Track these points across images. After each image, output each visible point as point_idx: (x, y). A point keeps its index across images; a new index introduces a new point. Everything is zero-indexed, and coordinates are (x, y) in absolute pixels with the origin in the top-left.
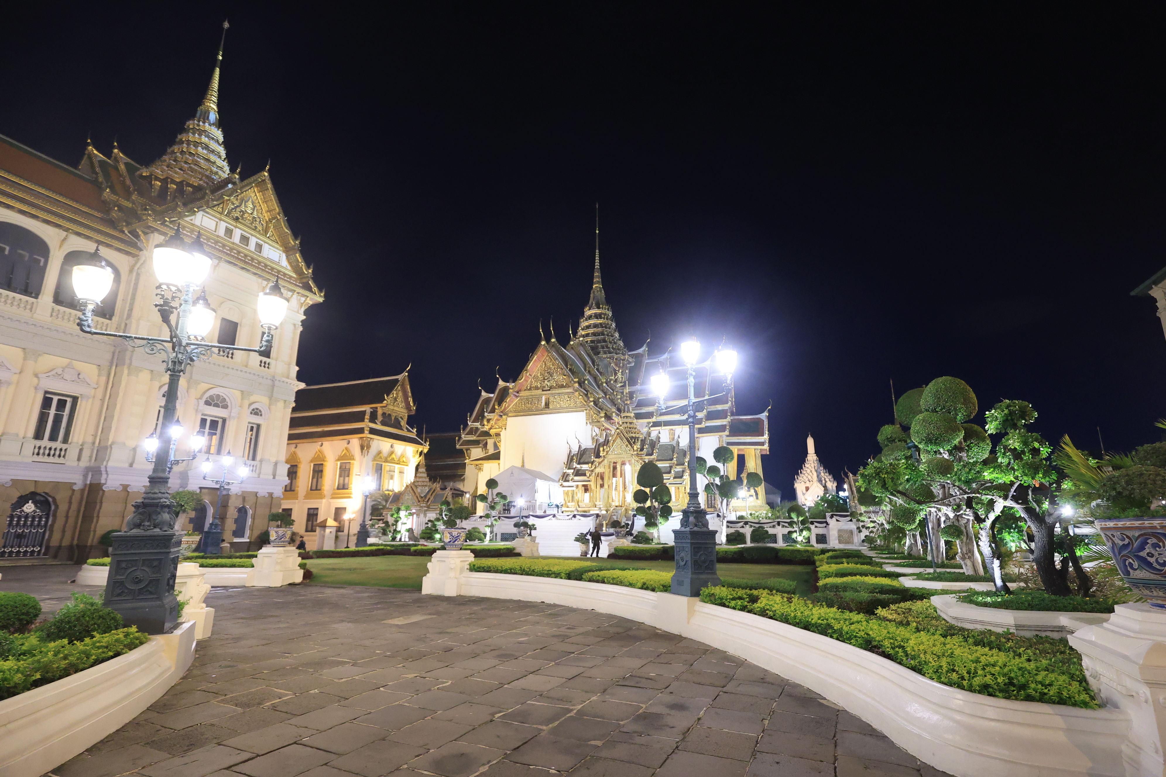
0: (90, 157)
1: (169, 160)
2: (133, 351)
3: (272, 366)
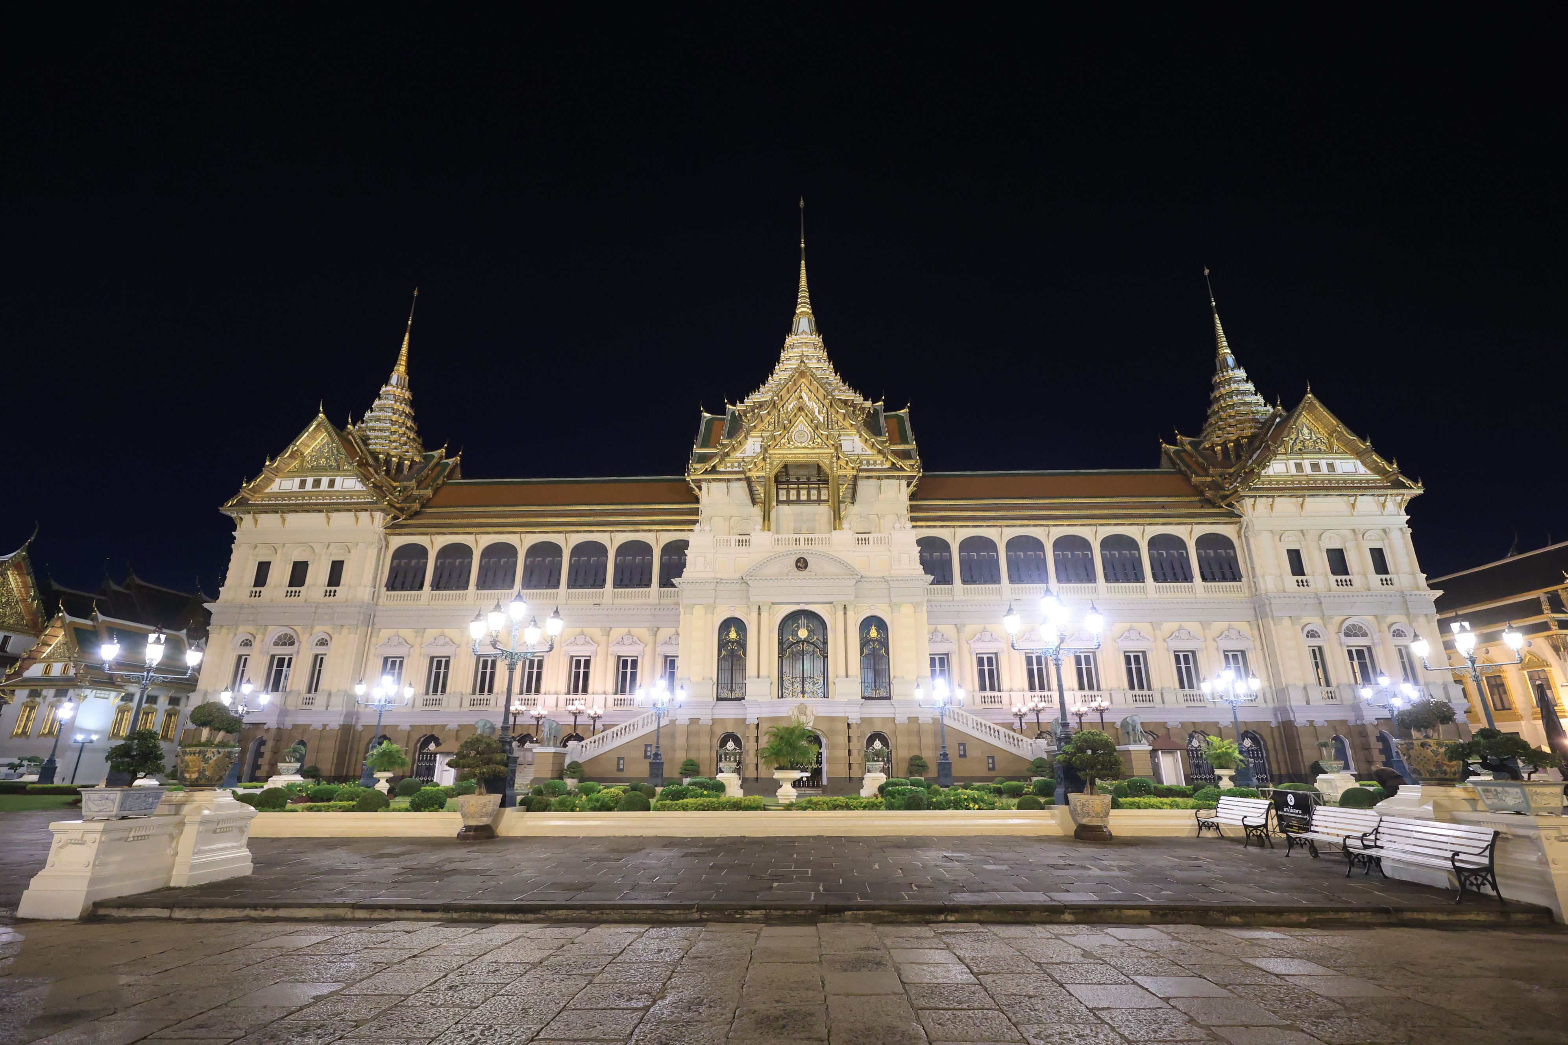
0: (1166, 452)
1: (1216, 423)
2: (1270, 604)
3: (1395, 581)
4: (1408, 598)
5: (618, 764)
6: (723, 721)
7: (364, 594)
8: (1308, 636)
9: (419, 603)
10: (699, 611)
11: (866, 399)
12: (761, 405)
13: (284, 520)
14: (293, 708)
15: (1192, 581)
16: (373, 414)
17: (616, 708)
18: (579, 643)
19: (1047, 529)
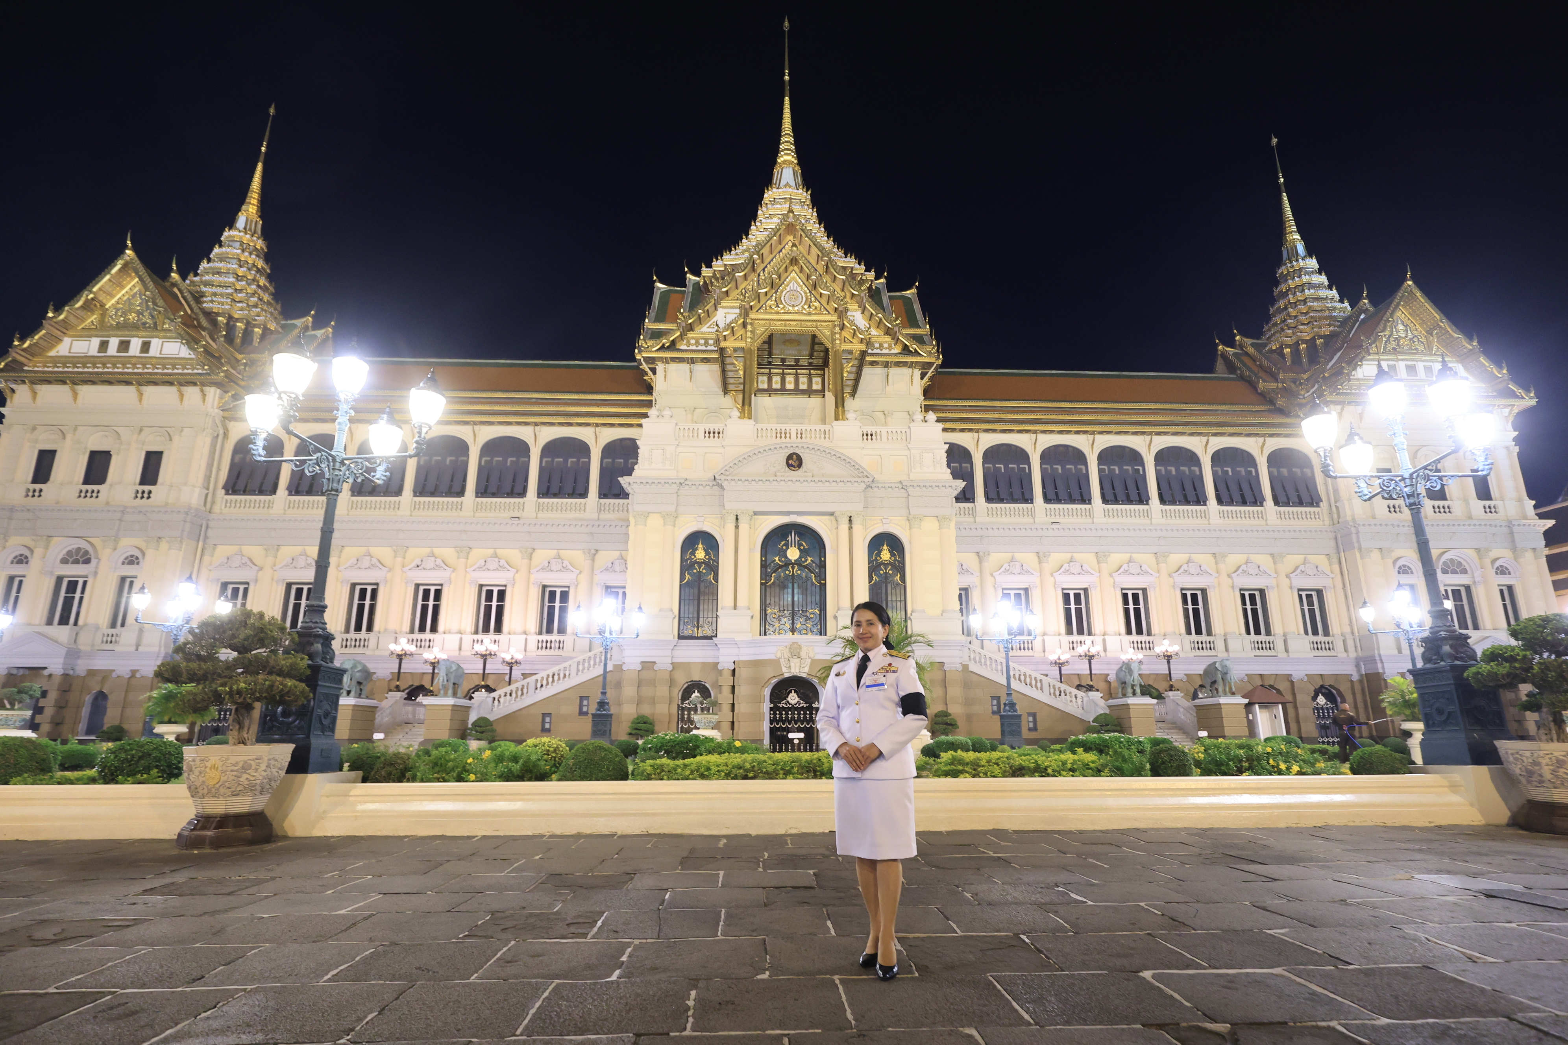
0: (1224, 356)
1: (1285, 320)
2: (1358, 533)
3: (1500, 509)
4: (1515, 529)
5: (543, 722)
6: (686, 666)
7: (193, 496)
8: (1399, 572)
9: (271, 511)
10: (655, 521)
11: (868, 270)
12: (735, 268)
13: (75, 395)
14: (88, 649)
15: (1262, 505)
16: (211, 265)
17: (540, 652)
18: (491, 568)
19: (1091, 437)
